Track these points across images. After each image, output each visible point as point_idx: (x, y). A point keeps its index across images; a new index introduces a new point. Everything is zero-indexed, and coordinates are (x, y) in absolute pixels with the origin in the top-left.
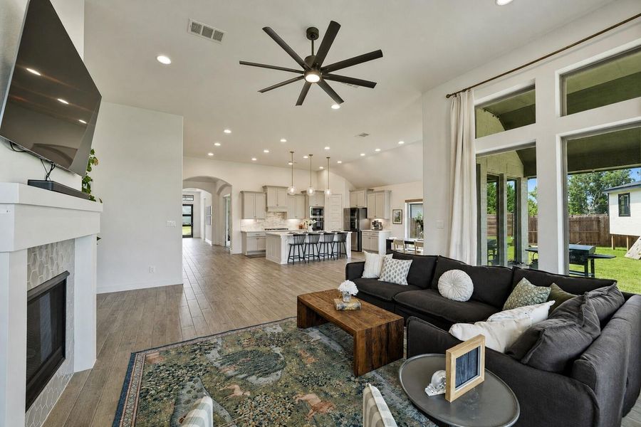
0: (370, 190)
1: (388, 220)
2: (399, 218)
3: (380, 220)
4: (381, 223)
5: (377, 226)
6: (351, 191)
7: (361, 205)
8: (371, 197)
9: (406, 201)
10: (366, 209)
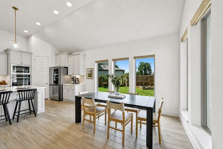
0: (70, 54)
1: (83, 76)
2: (91, 74)
3: (78, 76)
4: (78, 79)
5: (75, 81)
6: (56, 55)
7: (63, 65)
8: (71, 58)
9: (96, 62)
10: (67, 68)
